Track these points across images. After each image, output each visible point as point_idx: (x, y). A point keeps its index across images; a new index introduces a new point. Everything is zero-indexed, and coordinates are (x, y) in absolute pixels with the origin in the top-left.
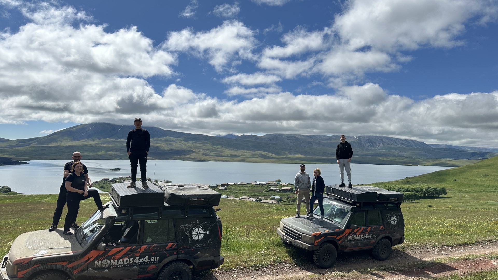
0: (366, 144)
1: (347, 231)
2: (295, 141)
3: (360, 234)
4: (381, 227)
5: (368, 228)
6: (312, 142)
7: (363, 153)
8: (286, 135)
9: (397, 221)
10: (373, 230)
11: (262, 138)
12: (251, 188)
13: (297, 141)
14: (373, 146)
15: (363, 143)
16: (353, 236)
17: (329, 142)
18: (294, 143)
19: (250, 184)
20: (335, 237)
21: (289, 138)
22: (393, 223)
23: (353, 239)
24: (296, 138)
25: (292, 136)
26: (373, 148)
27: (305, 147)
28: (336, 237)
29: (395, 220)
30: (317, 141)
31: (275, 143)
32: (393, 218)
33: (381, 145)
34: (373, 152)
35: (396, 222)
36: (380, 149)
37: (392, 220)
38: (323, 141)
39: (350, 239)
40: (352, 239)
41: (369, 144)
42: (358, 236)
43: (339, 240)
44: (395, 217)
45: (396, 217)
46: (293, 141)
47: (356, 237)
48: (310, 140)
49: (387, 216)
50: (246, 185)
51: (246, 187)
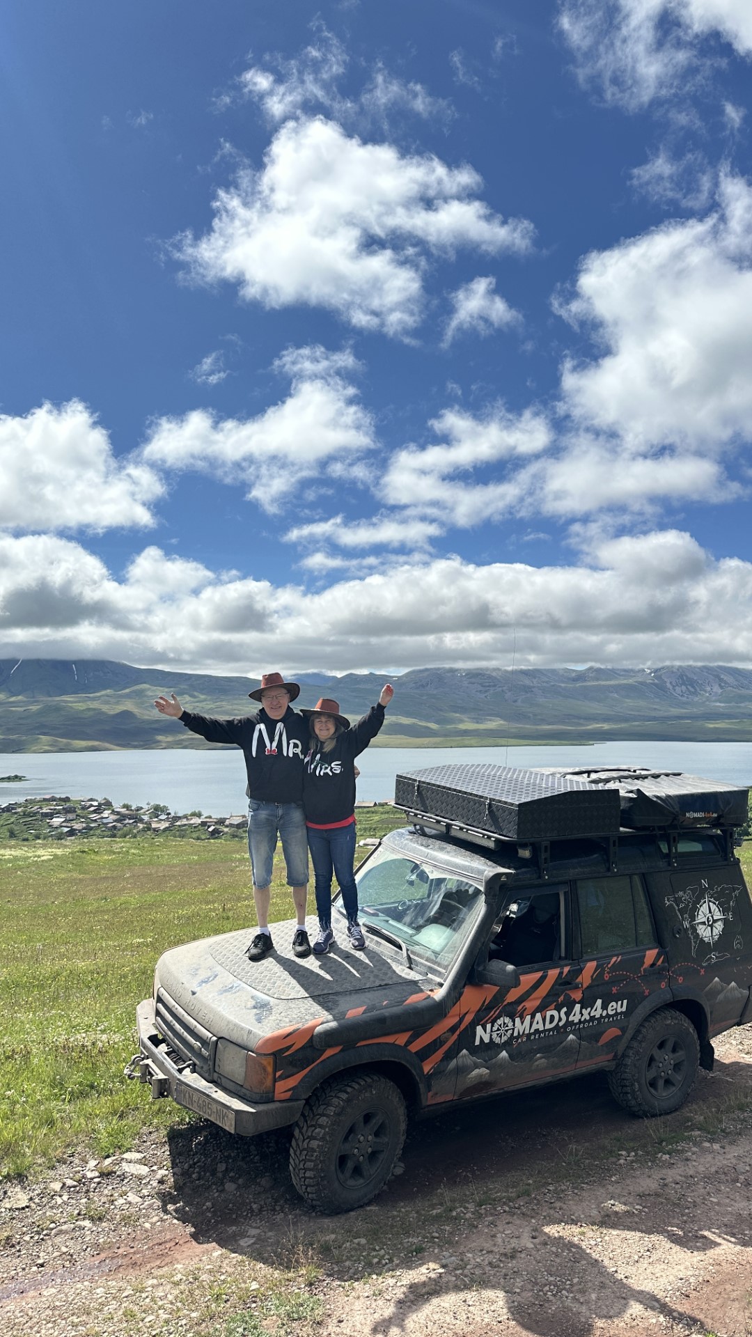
0: (677, 688)
1: (473, 999)
2: (489, 686)
3: (542, 1008)
4: (651, 955)
5: (581, 970)
6: (534, 687)
7: (669, 713)
8: (465, 670)
9: (725, 921)
10: (607, 977)
11: (400, 681)
12: (386, 816)
13: (495, 686)
14: (695, 693)
15: (668, 685)
16: (500, 1021)
17: (578, 685)
18: (486, 691)
19: (382, 805)
20: (401, 1039)
21: (473, 680)
22: (704, 932)
23: (504, 1039)
24: (490, 677)
25: (480, 674)
26: (696, 699)
27: (515, 701)
28: (409, 1042)
29: (715, 921)
30: (545, 684)
31: (435, 692)
32: (704, 908)
33: (716, 689)
34: (695, 710)
35: (719, 927)
36: (716, 701)
37: (701, 918)
38: (563, 685)
39: (487, 1040)
40: (497, 1040)
41: (684, 688)
42: (529, 1017)
43: (424, 1054)
44: (713, 907)
45: (720, 905)
46: (484, 686)
47: (522, 1026)
48: (527, 682)
49: (678, 901)
50: (373, 809)
51: (373, 813)
